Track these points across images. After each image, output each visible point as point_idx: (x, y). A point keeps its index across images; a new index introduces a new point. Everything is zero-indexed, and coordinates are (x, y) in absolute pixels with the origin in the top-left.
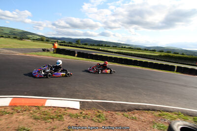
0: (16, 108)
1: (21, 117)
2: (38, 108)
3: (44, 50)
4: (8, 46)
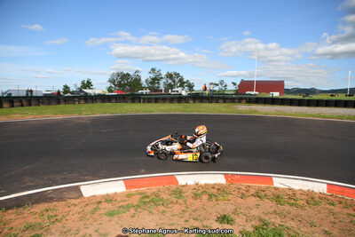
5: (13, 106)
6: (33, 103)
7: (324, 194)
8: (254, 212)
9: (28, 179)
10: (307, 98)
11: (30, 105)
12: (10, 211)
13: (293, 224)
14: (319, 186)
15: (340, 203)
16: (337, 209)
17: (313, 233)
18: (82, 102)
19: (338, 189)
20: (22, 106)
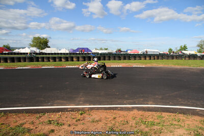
5: (150, 59)
6: (160, 58)
9: (180, 100)
11: (158, 59)
12: (180, 115)
18: (187, 59)
20: (154, 59)
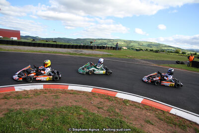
0: (146, 107)
1: (149, 114)
2: (163, 112)
3: (178, 63)
4: (145, 58)
7: (42, 89)
8: (4, 107)
10: (33, 42)
13: (27, 106)
14: (40, 87)
15: (49, 92)
16: (47, 95)
17: (37, 107)
19: (48, 86)
